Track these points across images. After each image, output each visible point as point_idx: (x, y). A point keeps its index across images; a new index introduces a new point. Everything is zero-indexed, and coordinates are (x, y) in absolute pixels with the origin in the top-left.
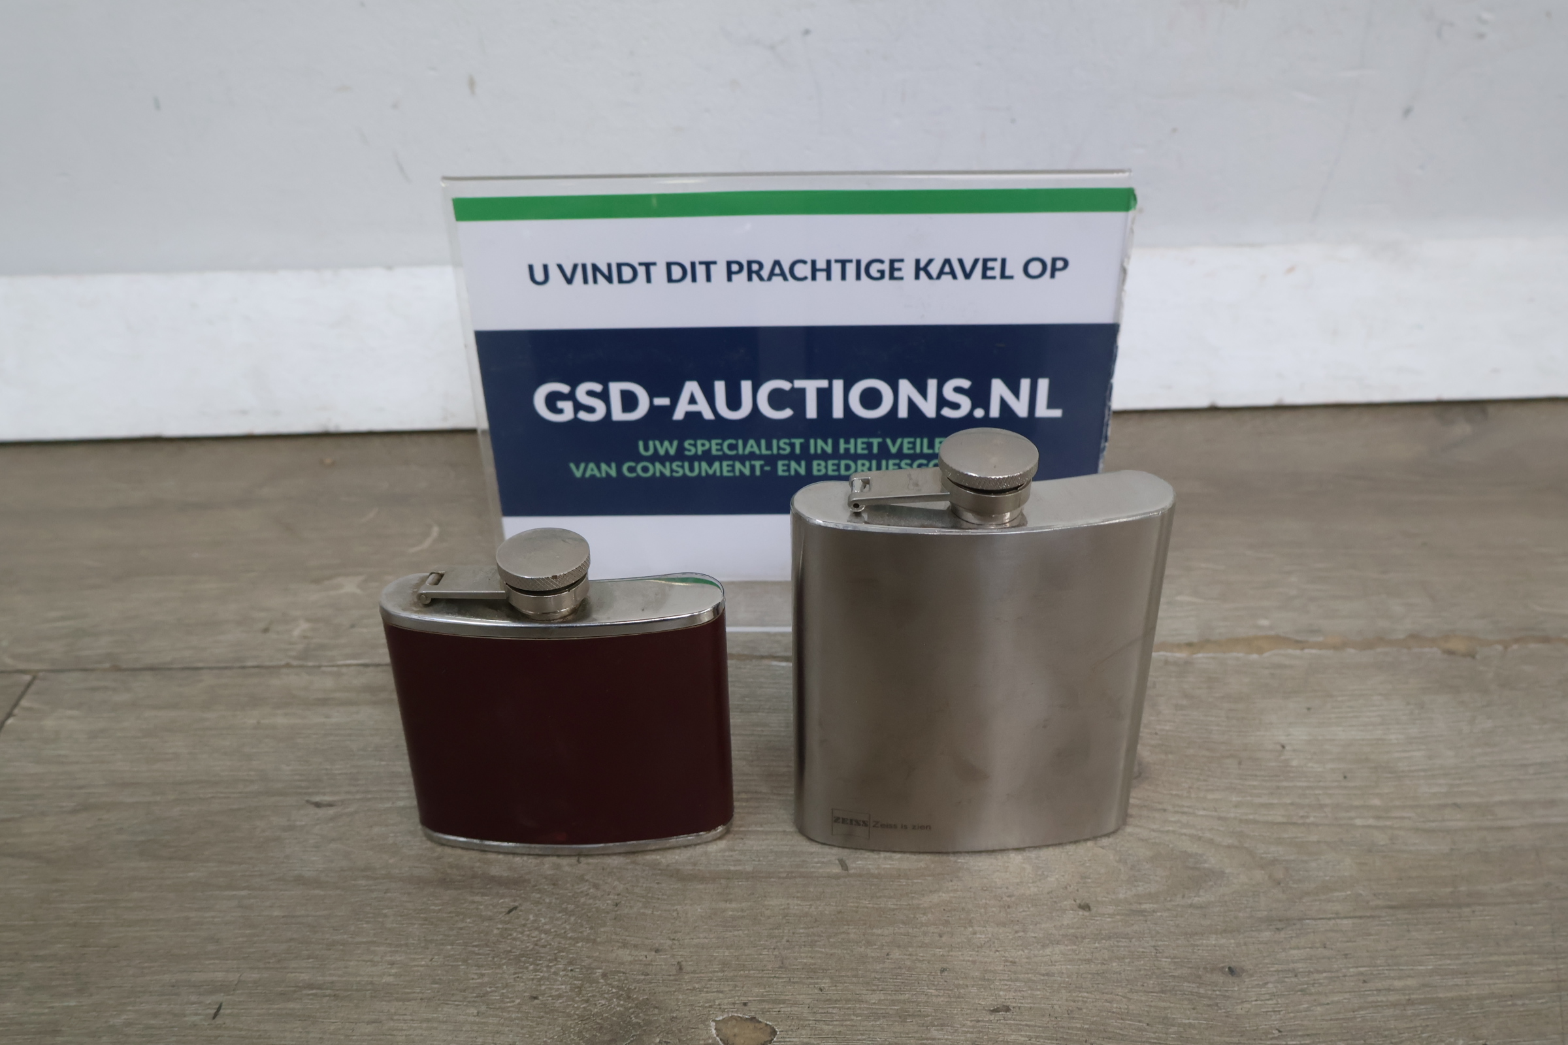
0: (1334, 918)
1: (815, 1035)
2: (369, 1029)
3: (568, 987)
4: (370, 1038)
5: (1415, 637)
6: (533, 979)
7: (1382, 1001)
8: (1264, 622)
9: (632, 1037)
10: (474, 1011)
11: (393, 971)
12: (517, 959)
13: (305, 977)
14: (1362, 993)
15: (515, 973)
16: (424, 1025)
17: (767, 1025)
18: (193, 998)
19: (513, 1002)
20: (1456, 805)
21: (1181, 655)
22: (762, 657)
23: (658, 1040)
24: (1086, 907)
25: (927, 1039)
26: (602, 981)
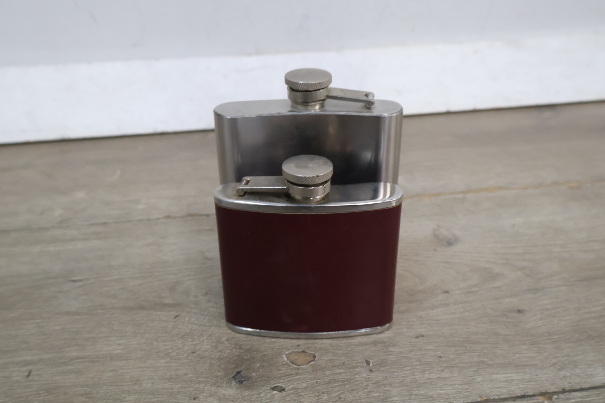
0: (557, 287)
1: (335, 355)
2: (111, 374)
3: (210, 347)
4: (111, 378)
5: (555, 183)
6: (192, 345)
8: (491, 182)
9: (246, 365)
10: (164, 361)
11: (121, 347)
12: (183, 337)
13: (75, 354)
14: (579, 315)
15: (182, 343)
16: (139, 370)
17: (311, 354)
18: (16, 369)
19: (183, 355)
20: (593, 241)
21: (461, 196)
23: (258, 365)
24: (447, 292)
25: (389, 352)
26: (226, 342)
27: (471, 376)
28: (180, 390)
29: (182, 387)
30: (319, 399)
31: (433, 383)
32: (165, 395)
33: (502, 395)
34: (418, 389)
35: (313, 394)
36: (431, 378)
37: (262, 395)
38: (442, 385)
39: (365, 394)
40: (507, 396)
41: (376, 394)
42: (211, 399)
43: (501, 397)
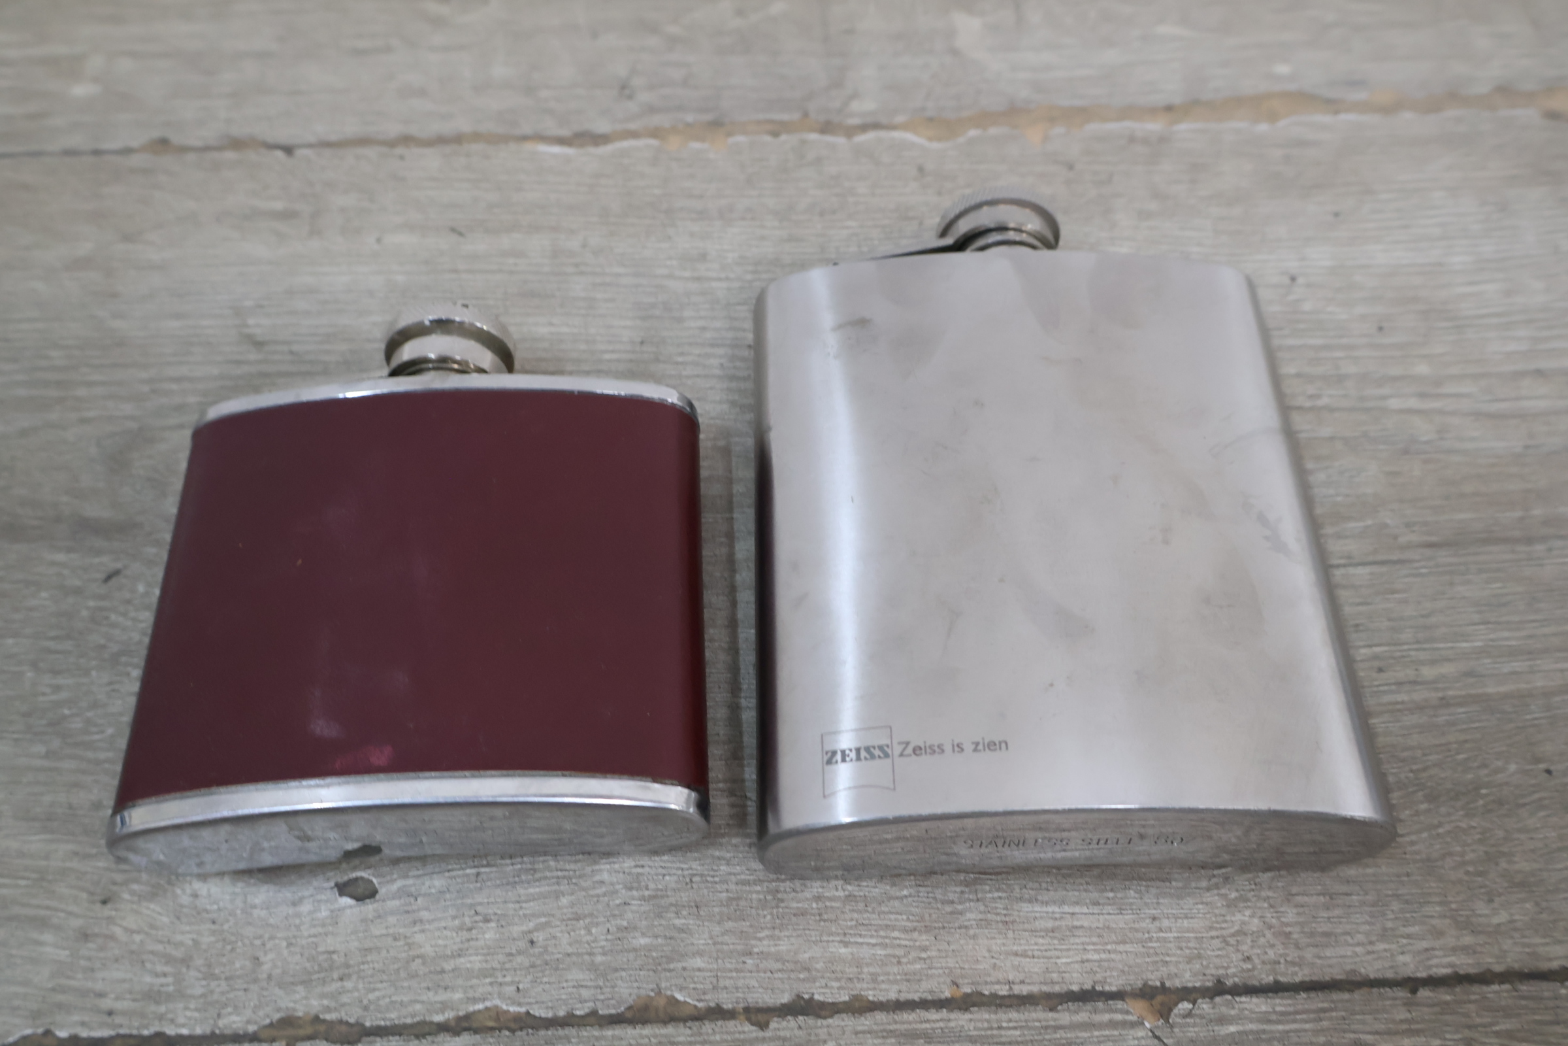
0: (1344, 566)
5: (1506, 92)
7: (1402, 703)
8: (1283, 69)
10: (41, 749)
14: (1375, 689)
19: (102, 732)
20: (1539, 373)
22: (525, 138)
27: (952, 902)
28: (68, 864)
29: (76, 854)
30: (468, 940)
31: (825, 917)
32: (23, 878)
33: (1022, 982)
34: (777, 932)
35: (454, 918)
36: (827, 894)
37: (306, 908)
38: (851, 928)
39: (609, 937)
40: (1035, 989)
41: (643, 941)
42: (152, 906)
43: (1019, 989)
